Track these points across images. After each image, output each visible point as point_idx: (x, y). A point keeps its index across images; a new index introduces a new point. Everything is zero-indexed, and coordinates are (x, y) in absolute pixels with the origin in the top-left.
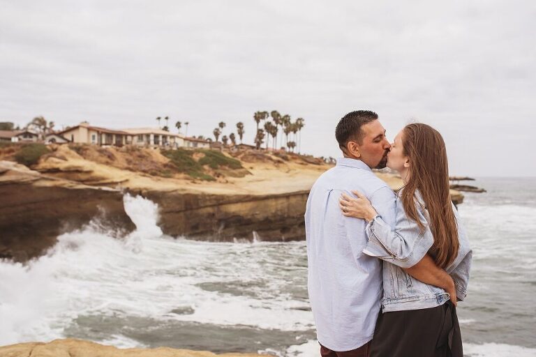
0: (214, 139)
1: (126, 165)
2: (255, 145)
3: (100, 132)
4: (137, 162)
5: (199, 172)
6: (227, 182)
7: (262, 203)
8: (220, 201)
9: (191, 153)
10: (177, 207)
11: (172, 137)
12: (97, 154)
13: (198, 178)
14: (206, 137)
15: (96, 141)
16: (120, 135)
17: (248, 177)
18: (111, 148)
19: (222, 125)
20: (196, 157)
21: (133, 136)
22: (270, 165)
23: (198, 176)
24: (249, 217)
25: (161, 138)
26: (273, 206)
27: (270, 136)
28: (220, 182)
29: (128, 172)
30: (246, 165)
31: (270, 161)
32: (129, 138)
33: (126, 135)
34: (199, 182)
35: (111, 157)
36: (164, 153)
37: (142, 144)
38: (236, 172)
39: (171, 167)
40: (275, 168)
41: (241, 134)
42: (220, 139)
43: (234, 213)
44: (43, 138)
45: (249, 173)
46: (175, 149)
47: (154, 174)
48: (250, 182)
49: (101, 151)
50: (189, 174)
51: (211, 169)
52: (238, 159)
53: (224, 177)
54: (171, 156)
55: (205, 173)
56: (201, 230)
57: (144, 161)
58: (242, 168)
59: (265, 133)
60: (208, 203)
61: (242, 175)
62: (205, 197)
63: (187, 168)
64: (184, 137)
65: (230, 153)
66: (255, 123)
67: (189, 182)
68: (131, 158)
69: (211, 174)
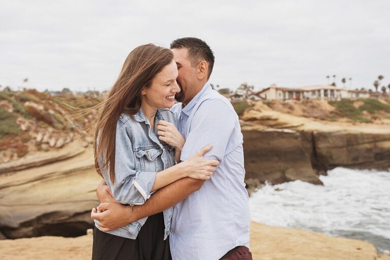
0: (374, 89)
1: (302, 113)
3: (284, 91)
4: (310, 111)
5: (359, 116)
6: (383, 123)
8: (376, 138)
9: (353, 102)
10: (340, 144)
11: (338, 90)
12: (281, 107)
13: (358, 121)
14: (367, 88)
15: (282, 97)
16: (298, 92)
18: (291, 102)
19: (381, 78)
20: (357, 105)
21: (308, 91)
23: (359, 119)
25: (329, 92)
28: (377, 124)
29: (303, 119)
32: (305, 94)
33: (303, 92)
34: (360, 124)
35: (291, 108)
36: (331, 103)
37: (315, 97)
39: (336, 113)
42: (379, 90)
44: (246, 97)
46: (339, 100)
47: (323, 119)
49: (284, 105)
50: (350, 118)
51: (368, 114)
53: (380, 119)
54: (335, 105)
55: (364, 117)
56: (361, 161)
57: (315, 110)
60: (366, 140)
62: (363, 136)
63: (348, 113)
64: (348, 89)
65: (386, 101)
67: (350, 124)
68: (305, 108)
69: (369, 117)
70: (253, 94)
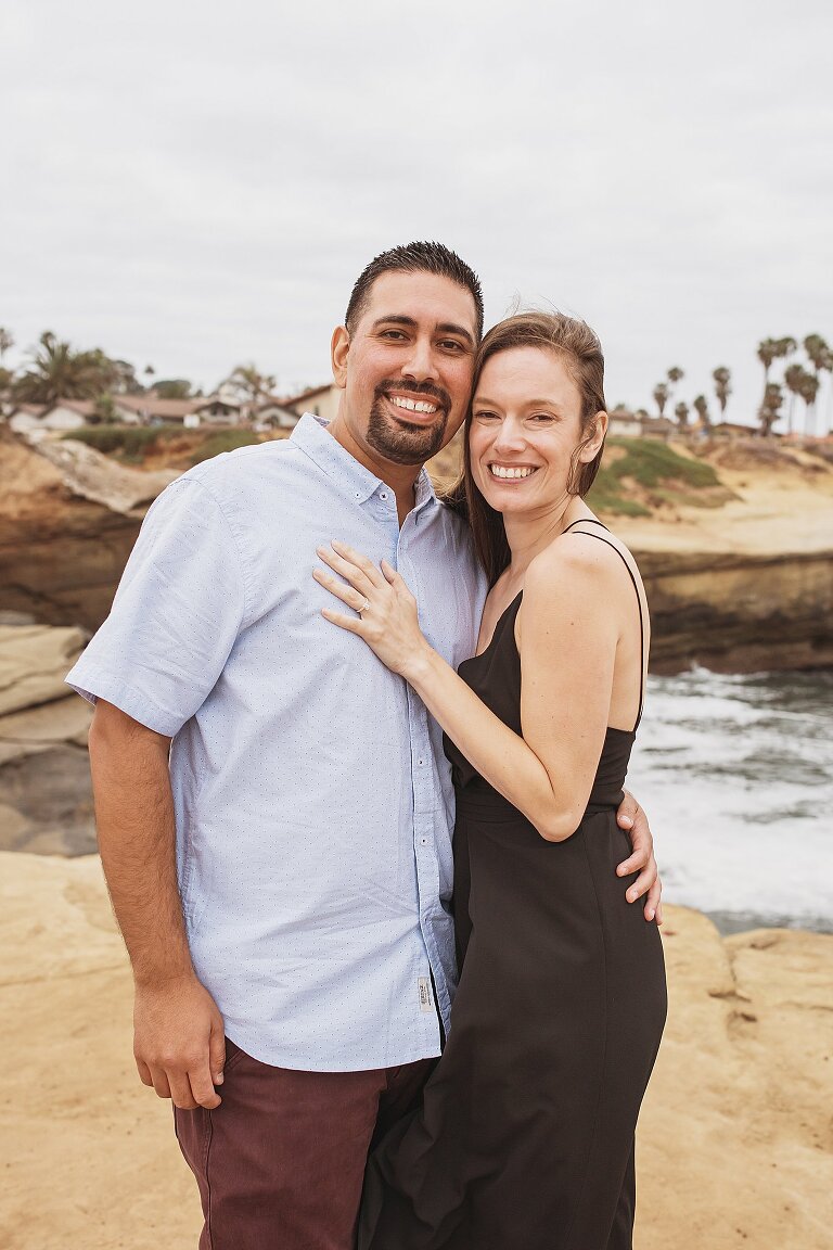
0: (653, 411)
2: (757, 424)
5: (610, 495)
6: (679, 520)
7: (768, 575)
8: (659, 566)
13: (609, 509)
14: (633, 407)
17: (732, 509)
19: (675, 374)
22: (792, 477)
23: (609, 503)
24: (732, 608)
26: (795, 583)
27: (800, 401)
28: (662, 520)
30: (728, 477)
31: (792, 468)
34: (611, 519)
38: (702, 494)
40: (804, 485)
41: (722, 396)
42: (670, 412)
43: (693, 597)
45: (734, 497)
48: (738, 520)
51: (639, 488)
52: (711, 461)
53: (671, 506)
55: (624, 498)
58: (718, 484)
59: (786, 393)
61: (718, 502)
65: (690, 448)
66: (760, 366)
69: (640, 499)
70: (274, 404)
